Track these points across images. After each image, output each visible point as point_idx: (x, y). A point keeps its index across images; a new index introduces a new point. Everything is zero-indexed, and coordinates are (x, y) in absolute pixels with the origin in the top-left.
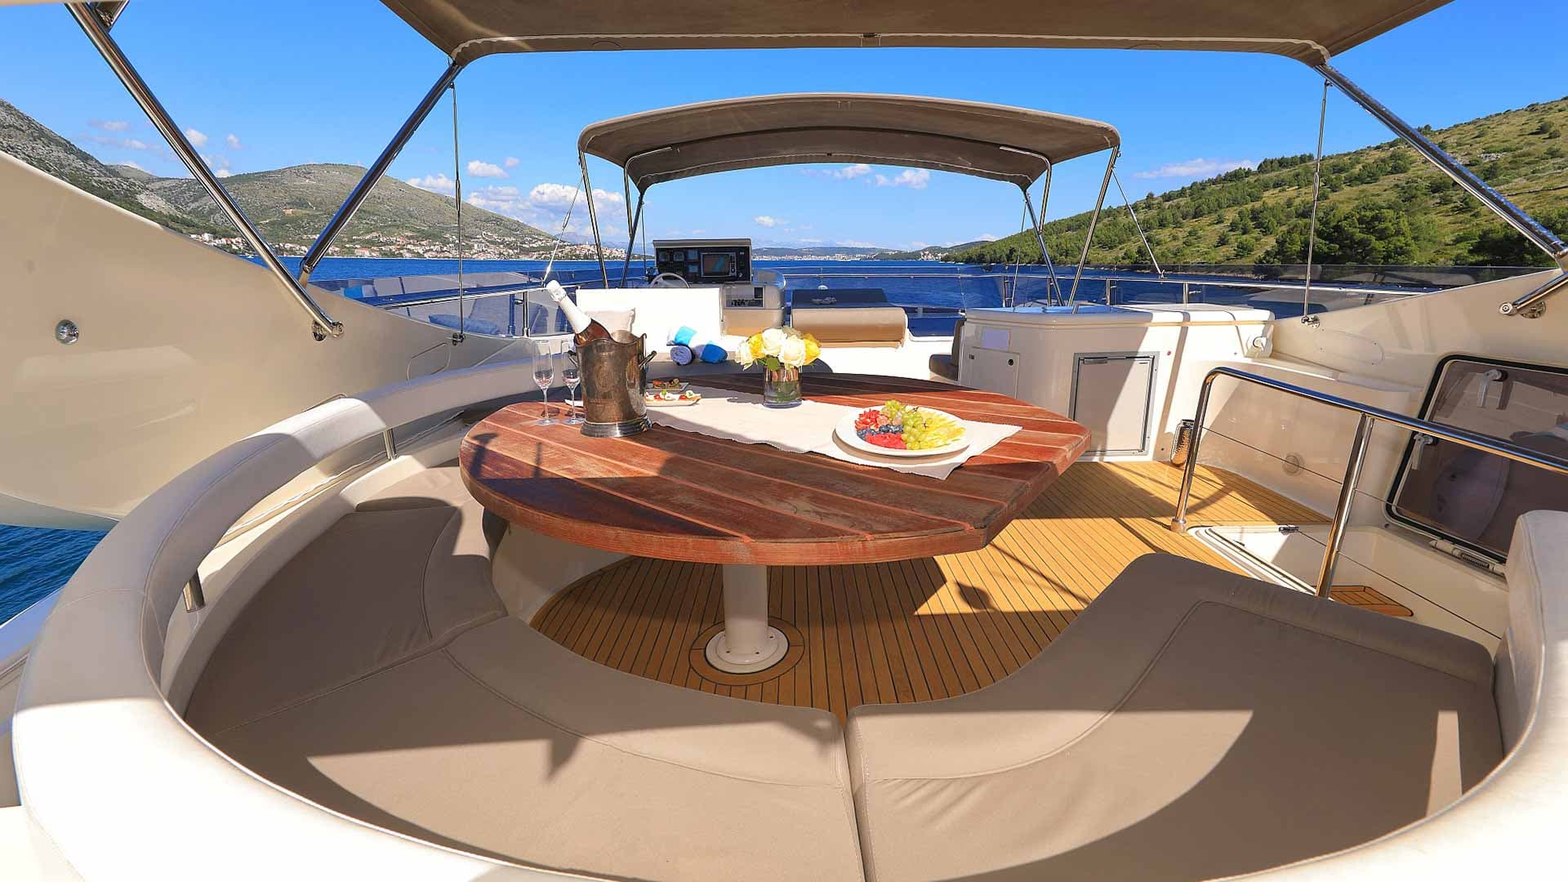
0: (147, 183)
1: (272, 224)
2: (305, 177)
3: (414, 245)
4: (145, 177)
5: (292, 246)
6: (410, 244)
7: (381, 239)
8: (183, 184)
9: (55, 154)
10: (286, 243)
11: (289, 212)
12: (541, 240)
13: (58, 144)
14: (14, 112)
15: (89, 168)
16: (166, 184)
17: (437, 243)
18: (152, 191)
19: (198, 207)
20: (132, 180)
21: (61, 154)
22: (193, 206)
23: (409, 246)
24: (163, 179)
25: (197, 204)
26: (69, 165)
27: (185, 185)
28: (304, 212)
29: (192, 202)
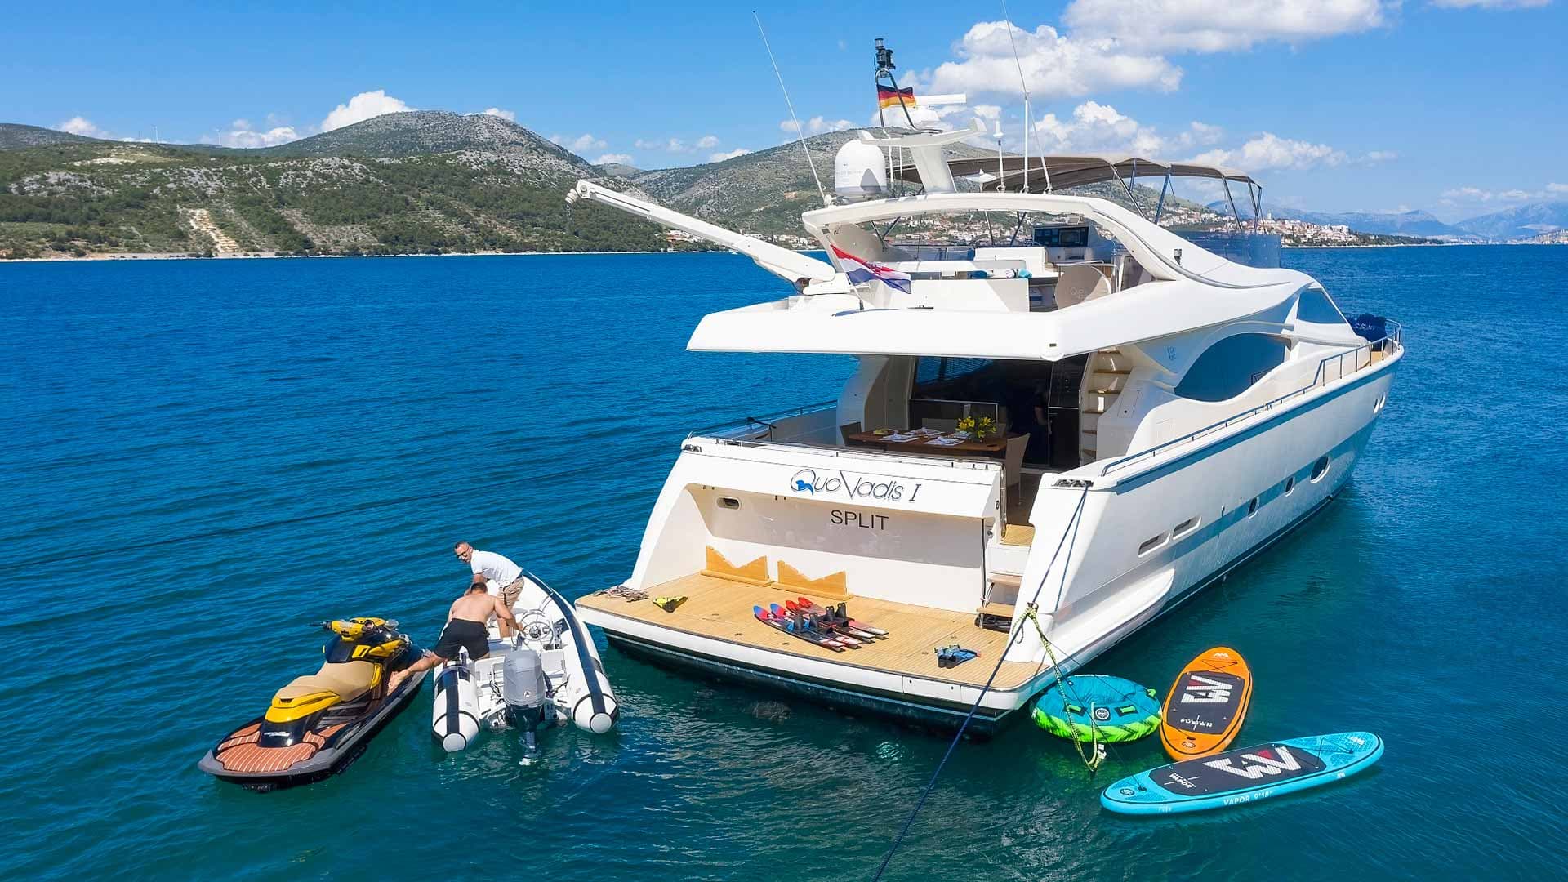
0: (633, 179)
1: (767, 211)
2: (819, 150)
3: (960, 230)
4: (632, 172)
5: (788, 237)
6: (954, 228)
7: (911, 223)
8: (672, 174)
9: (547, 162)
10: (782, 234)
11: (791, 195)
12: (1178, 215)
13: (552, 151)
14: (518, 130)
15: (577, 170)
16: (652, 177)
17: (996, 226)
18: (636, 186)
19: (684, 199)
20: (619, 178)
21: (552, 161)
22: (678, 197)
23: (952, 232)
24: (651, 172)
25: (683, 195)
26: (559, 170)
27: (673, 176)
28: (809, 193)
29: (677, 194)
